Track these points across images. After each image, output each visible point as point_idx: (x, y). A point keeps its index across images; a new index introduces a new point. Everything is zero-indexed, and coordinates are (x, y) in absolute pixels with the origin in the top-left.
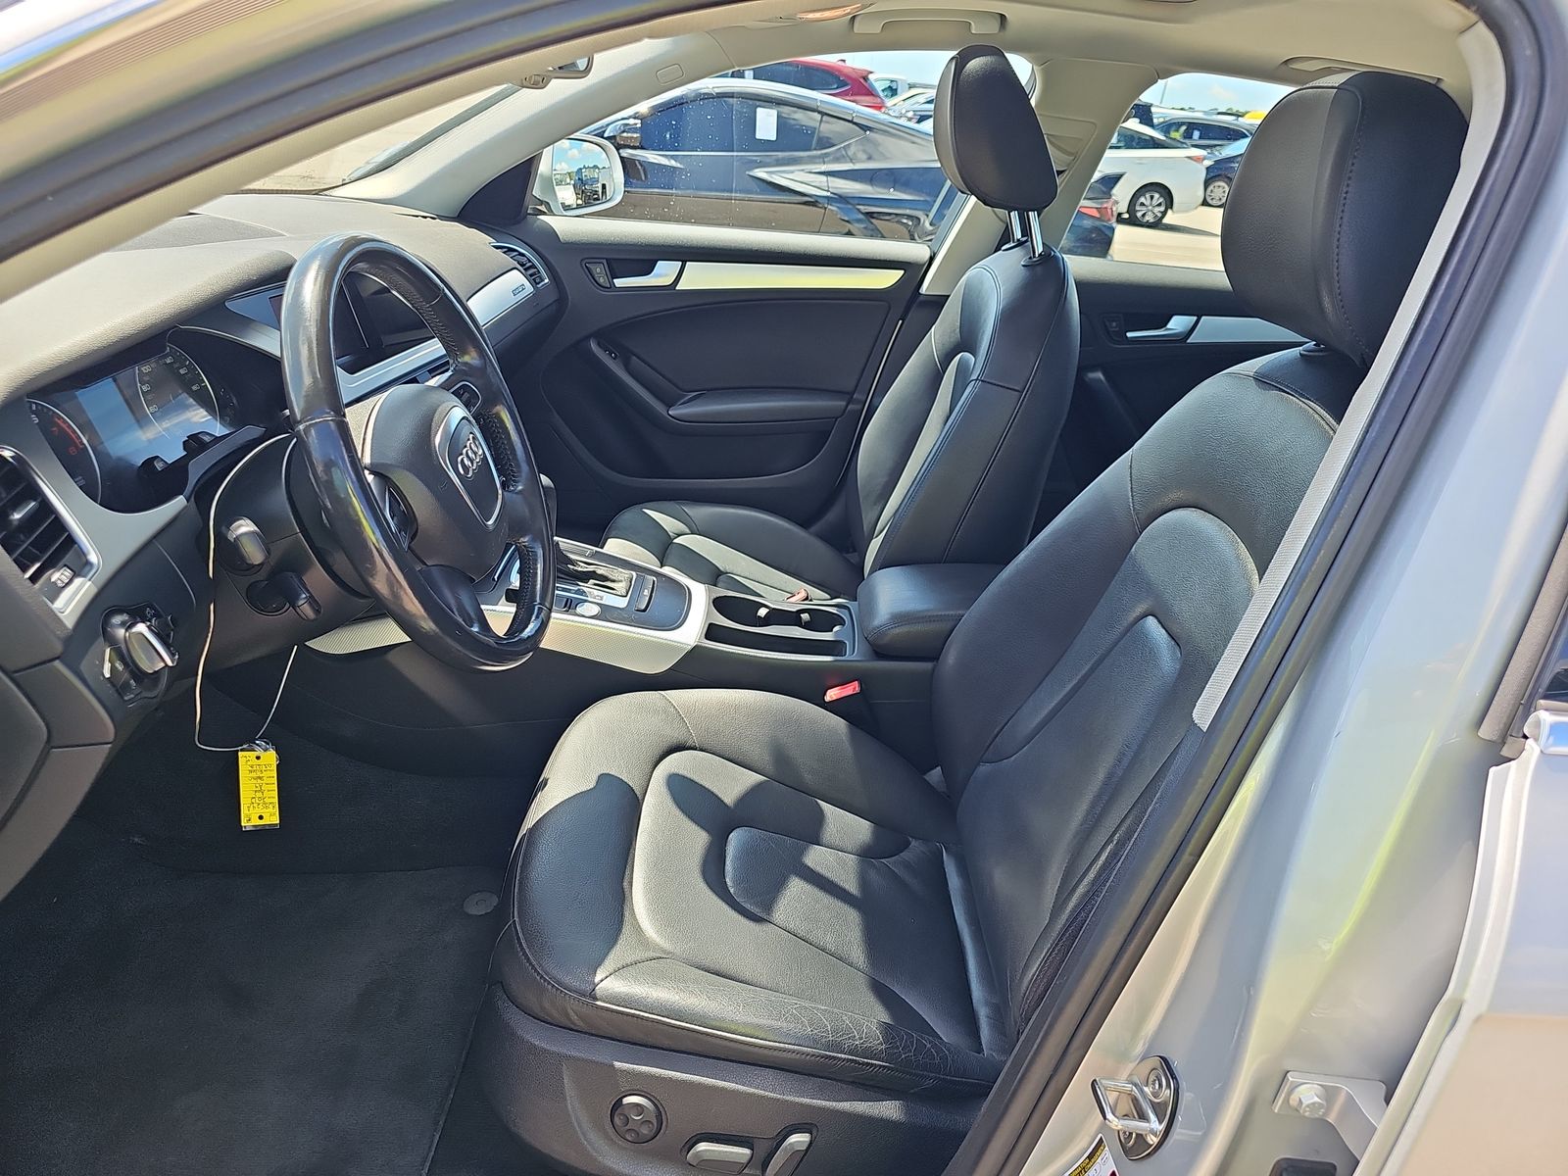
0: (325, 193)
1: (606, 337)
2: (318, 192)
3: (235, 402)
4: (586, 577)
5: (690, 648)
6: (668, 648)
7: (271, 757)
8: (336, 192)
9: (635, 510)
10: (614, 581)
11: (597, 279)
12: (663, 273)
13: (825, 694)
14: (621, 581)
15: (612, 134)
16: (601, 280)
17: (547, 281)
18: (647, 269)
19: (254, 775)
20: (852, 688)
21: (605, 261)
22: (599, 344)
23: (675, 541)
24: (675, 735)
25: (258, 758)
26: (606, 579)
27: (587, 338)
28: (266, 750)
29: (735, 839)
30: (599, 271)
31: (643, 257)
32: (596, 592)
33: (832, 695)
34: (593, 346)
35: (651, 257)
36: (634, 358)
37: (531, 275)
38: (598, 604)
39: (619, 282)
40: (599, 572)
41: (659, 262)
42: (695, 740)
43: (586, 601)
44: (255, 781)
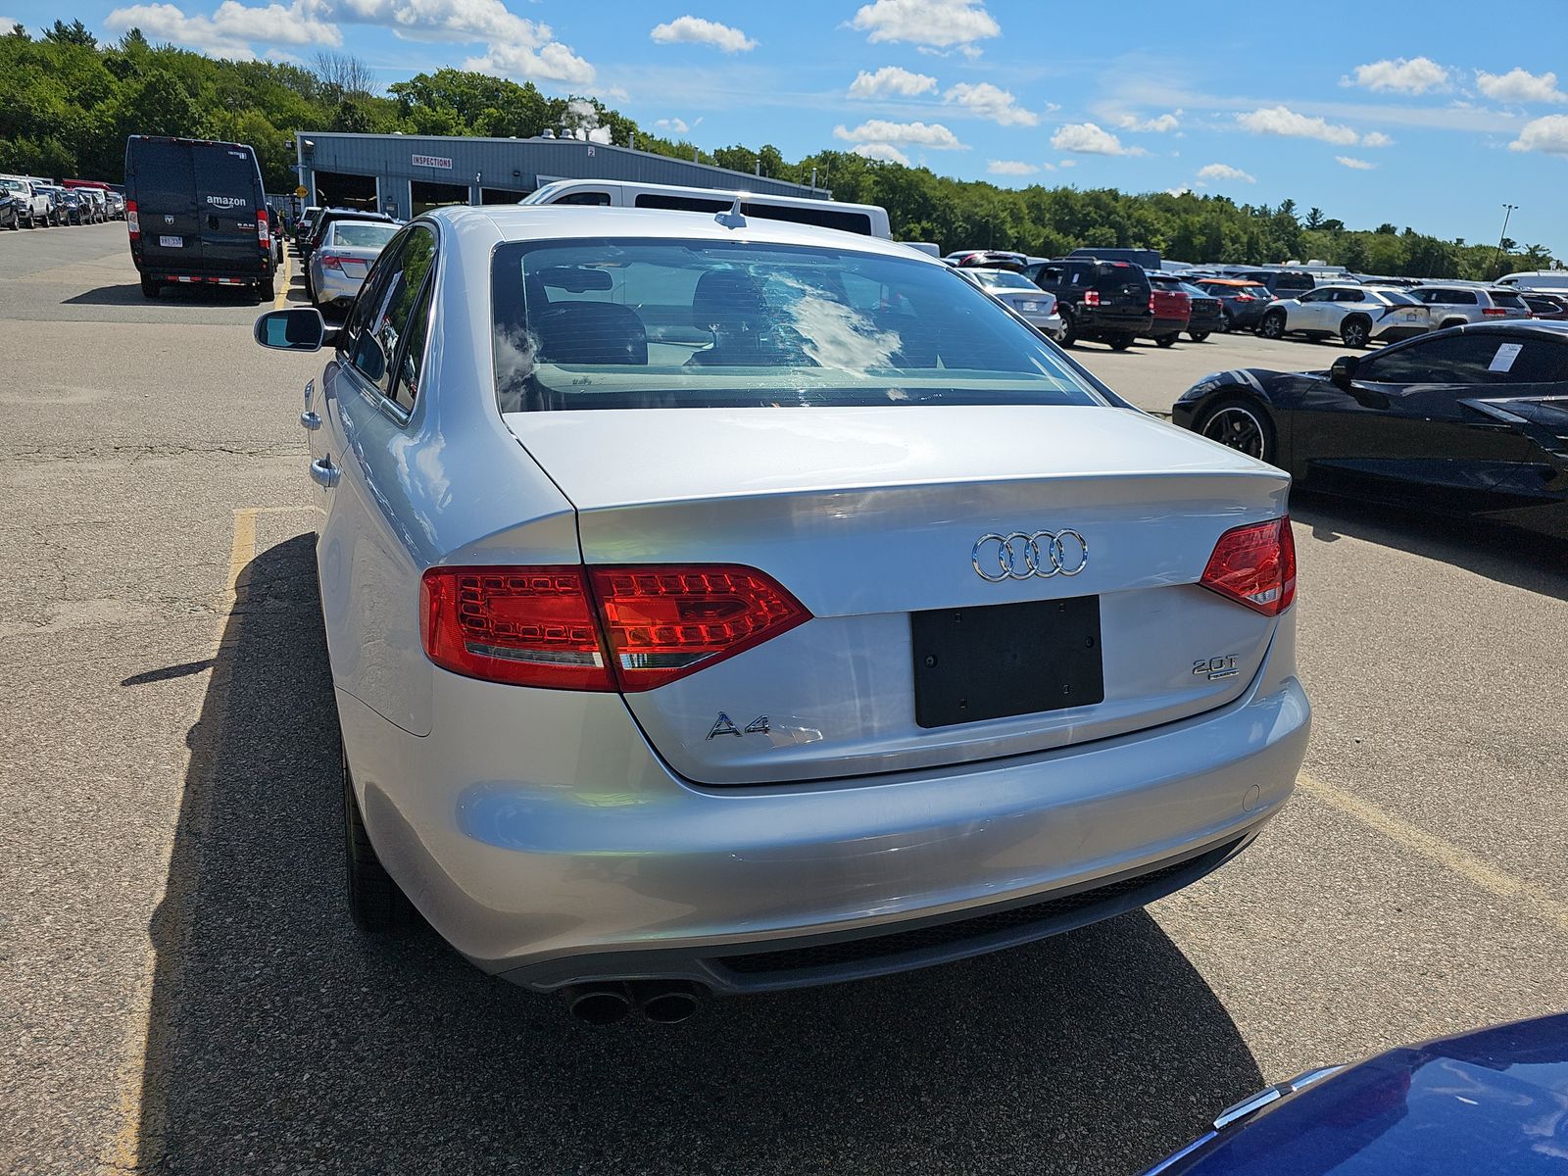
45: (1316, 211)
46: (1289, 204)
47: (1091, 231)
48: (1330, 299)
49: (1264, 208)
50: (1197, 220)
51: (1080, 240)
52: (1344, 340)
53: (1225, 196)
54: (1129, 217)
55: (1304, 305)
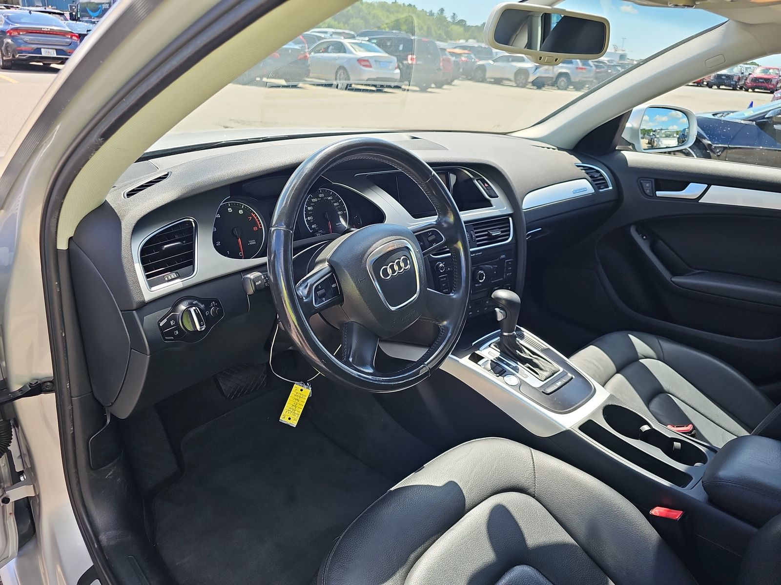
0: (509, 134)
1: (644, 227)
2: (505, 134)
3: (361, 222)
4: (524, 361)
5: (564, 429)
6: (550, 424)
7: (307, 392)
8: (513, 134)
9: (622, 333)
10: (541, 369)
11: (645, 190)
12: (692, 191)
13: (653, 508)
14: (546, 371)
15: (771, 116)
16: (648, 191)
17: (611, 188)
18: (682, 186)
19: (296, 397)
20: (677, 515)
21: (653, 180)
22: (637, 230)
23: (641, 361)
24: (523, 479)
25: (302, 390)
26: (537, 366)
27: (631, 225)
28: (308, 388)
29: (519, 570)
30: (647, 186)
31: (680, 179)
32: (526, 372)
33: (656, 511)
34: (633, 231)
35: (687, 180)
36: (661, 242)
37: (596, 184)
38: (520, 379)
39: (659, 193)
40: (535, 361)
41: (691, 184)
42: (537, 490)
43: (513, 374)
44: (294, 400)
45: (454, 14)
46: (442, 10)
47: (352, 21)
48: (508, 61)
49: (431, 11)
50: (402, 16)
51: (346, 26)
52: (516, 83)
53: (413, 4)
54: (369, 13)
55: (496, 64)
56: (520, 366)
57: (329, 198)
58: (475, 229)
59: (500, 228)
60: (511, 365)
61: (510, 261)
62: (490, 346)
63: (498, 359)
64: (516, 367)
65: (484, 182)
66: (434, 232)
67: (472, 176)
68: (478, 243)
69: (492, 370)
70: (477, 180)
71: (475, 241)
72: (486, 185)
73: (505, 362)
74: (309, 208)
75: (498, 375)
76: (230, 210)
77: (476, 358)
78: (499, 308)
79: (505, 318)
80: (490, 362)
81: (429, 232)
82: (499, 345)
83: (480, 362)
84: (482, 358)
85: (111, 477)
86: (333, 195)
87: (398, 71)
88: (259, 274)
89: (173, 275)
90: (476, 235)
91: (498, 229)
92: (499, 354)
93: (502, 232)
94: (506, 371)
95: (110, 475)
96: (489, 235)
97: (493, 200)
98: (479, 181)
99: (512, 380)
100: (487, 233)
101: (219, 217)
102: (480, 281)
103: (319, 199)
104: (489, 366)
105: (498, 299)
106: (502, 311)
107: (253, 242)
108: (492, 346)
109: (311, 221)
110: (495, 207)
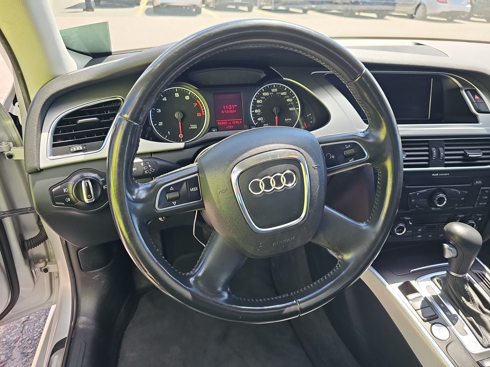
3: (314, 121)
10: (488, 331)
26: (484, 325)
32: (466, 328)
38: (453, 334)
40: (484, 317)
56: (461, 317)
57: (283, 94)
58: (446, 146)
59: (482, 149)
60: (448, 311)
61: (487, 190)
62: (432, 278)
63: (436, 298)
64: (455, 315)
65: (474, 93)
66: (354, 145)
67: (460, 85)
68: (446, 162)
69: (420, 312)
70: (466, 91)
71: (442, 160)
72: (476, 97)
73: (442, 305)
74: (258, 101)
75: (426, 319)
76: (177, 95)
77: (408, 289)
78: (448, 243)
79: (456, 257)
80: (422, 299)
81: (348, 144)
82: (443, 282)
83: (411, 296)
84: (414, 291)
85: (97, 279)
86: (288, 91)
87: (469, 6)
88: (141, 160)
89: (79, 147)
90: (446, 153)
91: (479, 150)
92: (440, 292)
93: (484, 154)
94: (438, 318)
95: (97, 277)
96: (465, 155)
97: (480, 116)
98: (469, 92)
99: (441, 332)
100: (463, 152)
101: (166, 100)
102: (438, 205)
103: (271, 94)
104: (418, 304)
105: (451, 234)
106: (451, 248)
107: (194, 127)
108: (435, 279)
109: (258, 114)
110: (481, 124)
